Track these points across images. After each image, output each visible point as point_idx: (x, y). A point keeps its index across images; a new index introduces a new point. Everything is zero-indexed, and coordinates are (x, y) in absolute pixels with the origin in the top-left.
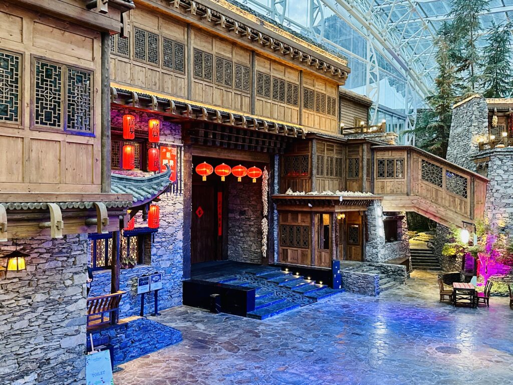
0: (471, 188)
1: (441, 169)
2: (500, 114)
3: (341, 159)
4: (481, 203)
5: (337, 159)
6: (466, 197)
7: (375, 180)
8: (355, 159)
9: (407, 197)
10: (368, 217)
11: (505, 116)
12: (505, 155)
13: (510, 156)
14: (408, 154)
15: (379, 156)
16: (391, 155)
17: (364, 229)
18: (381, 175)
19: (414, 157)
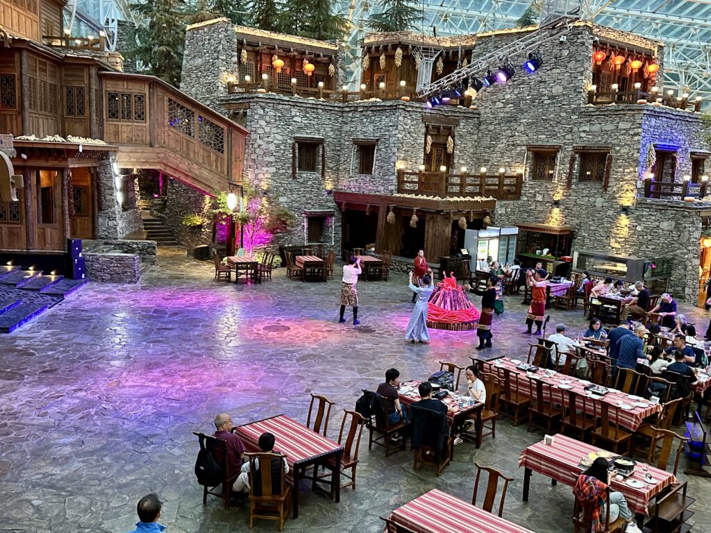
0: (228, 142)
1: (193, 113)
2: (249, 48)
3: (55, 86)
4: (240, 161)
5: (51, 85)
6: (222, 152)
7: (105, 122)
8: (78, 88)
9: (151, 148)
10: (101, 175)
11: (254, 51)
12: (267, 103)
13: (271, 105)
14: (150, 88)
15: (109, 87)
16: (127, 88)
17: (96, 194)
18: (113, 115)
19: (159, 94)
